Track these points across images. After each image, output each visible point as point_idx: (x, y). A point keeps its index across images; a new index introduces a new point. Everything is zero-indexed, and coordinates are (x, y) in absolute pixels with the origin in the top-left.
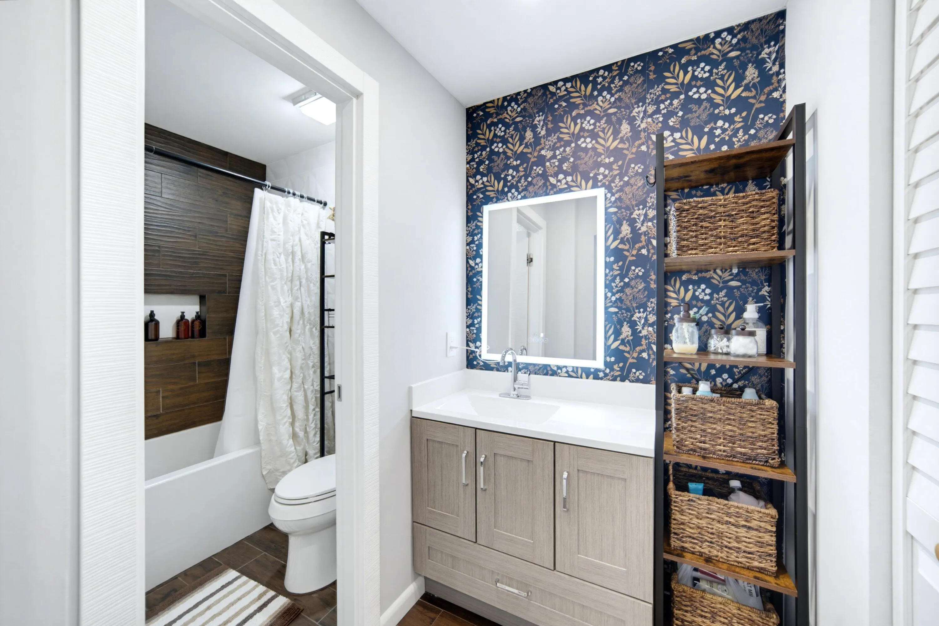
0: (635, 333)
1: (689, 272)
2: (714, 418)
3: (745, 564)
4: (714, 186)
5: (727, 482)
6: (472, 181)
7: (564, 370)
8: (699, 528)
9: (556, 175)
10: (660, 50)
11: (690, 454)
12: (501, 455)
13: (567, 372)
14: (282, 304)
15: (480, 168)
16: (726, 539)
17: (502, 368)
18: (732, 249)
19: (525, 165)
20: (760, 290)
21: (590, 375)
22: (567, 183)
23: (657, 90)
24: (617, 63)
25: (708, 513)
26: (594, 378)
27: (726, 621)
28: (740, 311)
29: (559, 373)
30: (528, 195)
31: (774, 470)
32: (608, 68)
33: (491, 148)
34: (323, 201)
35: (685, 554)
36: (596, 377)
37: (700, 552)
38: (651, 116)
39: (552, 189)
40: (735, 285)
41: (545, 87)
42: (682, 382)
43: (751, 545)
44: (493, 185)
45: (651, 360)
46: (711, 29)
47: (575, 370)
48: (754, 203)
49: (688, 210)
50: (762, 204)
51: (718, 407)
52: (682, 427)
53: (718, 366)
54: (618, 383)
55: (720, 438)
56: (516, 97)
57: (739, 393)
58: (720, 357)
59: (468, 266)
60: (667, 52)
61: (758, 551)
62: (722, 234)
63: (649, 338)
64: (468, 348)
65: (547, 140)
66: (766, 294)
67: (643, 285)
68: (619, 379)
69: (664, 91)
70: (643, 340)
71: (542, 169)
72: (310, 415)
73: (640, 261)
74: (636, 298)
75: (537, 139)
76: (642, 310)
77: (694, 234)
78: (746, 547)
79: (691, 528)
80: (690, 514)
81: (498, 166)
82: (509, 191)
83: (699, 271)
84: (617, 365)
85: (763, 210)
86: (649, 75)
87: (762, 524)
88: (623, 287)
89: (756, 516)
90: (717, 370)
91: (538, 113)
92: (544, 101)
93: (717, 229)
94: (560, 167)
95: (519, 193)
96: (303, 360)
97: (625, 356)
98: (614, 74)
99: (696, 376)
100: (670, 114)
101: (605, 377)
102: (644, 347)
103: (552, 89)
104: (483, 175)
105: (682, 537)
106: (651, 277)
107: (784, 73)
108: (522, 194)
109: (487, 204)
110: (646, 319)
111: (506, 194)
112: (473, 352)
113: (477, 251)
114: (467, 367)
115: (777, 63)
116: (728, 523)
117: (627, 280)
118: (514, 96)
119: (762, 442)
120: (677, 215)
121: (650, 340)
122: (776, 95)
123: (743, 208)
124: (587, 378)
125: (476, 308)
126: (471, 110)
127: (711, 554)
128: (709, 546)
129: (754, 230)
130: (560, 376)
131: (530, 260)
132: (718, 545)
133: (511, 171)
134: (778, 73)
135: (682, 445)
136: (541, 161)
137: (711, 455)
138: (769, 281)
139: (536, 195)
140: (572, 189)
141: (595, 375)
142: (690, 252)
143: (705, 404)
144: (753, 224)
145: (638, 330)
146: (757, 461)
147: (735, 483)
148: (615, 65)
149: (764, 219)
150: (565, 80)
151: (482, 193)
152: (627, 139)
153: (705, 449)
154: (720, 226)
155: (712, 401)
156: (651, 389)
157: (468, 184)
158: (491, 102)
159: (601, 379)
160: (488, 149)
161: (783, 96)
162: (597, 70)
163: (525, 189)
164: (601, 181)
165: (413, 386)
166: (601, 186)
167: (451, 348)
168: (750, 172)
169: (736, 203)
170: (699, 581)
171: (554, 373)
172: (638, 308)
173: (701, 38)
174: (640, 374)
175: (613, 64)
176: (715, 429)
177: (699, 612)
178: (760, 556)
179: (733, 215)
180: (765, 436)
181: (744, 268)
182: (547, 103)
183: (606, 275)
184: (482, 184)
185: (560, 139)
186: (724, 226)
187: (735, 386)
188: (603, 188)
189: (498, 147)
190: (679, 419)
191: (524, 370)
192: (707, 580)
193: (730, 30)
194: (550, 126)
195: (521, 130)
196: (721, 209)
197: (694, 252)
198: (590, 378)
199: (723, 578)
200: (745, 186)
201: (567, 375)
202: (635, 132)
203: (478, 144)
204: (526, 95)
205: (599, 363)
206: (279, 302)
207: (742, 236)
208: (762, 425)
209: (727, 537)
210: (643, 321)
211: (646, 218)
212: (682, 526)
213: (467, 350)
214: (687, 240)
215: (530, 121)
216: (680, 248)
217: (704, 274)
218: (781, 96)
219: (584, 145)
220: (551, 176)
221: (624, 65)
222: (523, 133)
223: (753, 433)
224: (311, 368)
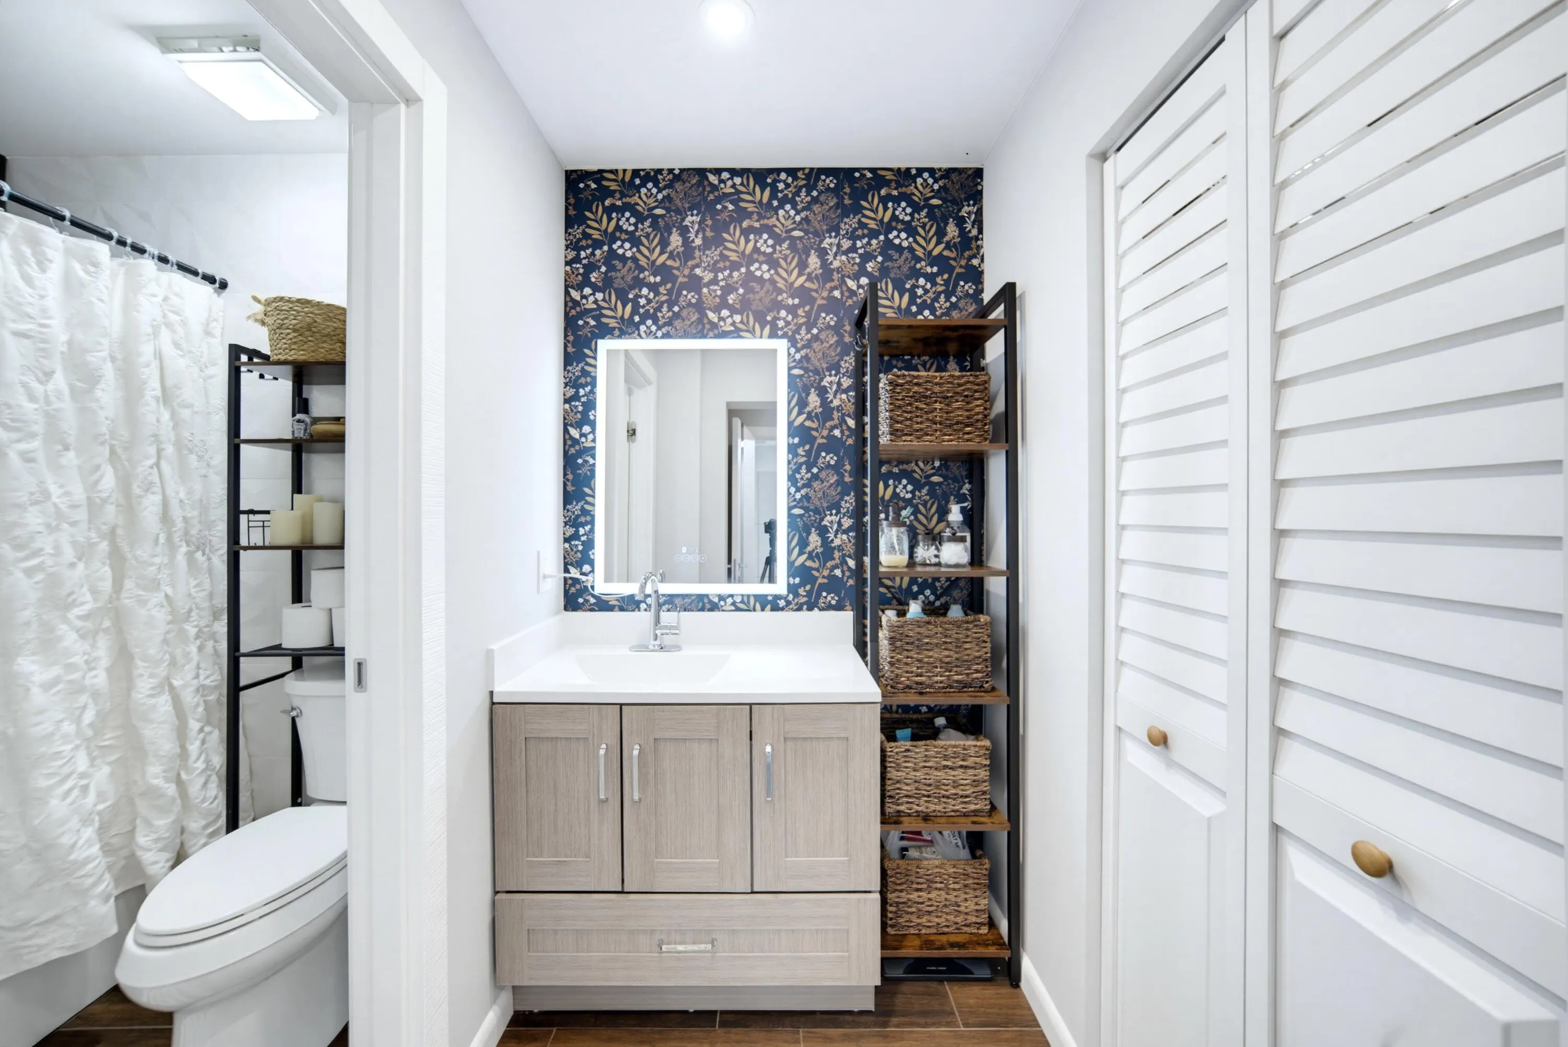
0: (826, 542)
1: (889, 462)
2: (931, 644)
3: (961, 812)
4: (916, 358)
5: (931, 721)
6: (575, 295)
7: (730, 600)
8: (916, 782)
9: (717, 310)
10: (857, 170)
11: (905, 692)
12: (666, 740)
13: (734, 604)
14: (54, 499)
15: (591, 276)
16: (944, 787)
17: (629, 604)
18: (947, 437)
19: (669, 286)
20: (961, 488)
21: (766, 606)
22: (733, 324)
23: (851, 222)
24: (803, 169)
25: (925, 761)
26: (772, 610)
27: (942, 885)
28: (943, 513)
29: (722, 606)
30: (672, 332)
31: (989, 694)
32: (792, 172)
33: (610, 248)
34: (217, 278)
35: (902, 819)
36: (776, 608)
37: (917, 812)
38: (846, 253)
39: (711, 330)
40: (936, 481)
41: (702, 172)
42: (883, 603)
43: (967, 787)
44: (613, 307)
45: (845, 578)
46: (914, 163)
47: (746, 600)
48: (969, 386)
49: (902, 385)
50: (976, 387)
51: (935, 630)
52: (898, 660)
53: (920, 580)
54: (804, 614)
55: (936, 667)
56: (656, 175)
57: (942, 611)
58: (928, 569)
59: (567, 437)
60: (865, 175)
61: (974, 792)
62: (938, 418)
63: (843, 550)
64: (567, 575)
65: (704, 254)
66: (967, 492)
67: (835, 478)
68: (805, 607)
69: (862, 225)
70: (836, 552)
71: (696, 297)
72: (192, 744)
73: (832, 445)
74: (827, 496)
75: (688, 251)
76: (834, 512)
77: (909, 416)
78: (963, 790)
79: (907, 785)
80: (906, 767)
81: (623, 278)
82: (642, 322)
83: (900, 462)
84: (802, 588)
85: (977, 395)
86: (843, 198)
87: (978, 760)
88: (809, 480)
89: (972, 752)
90: (919, 585)
91: (691, 209)
92: (699, 195)
93: (932, 412)
94: (723, 298)
95: (659, 328)
96: (169, 623)
97: (812, 574)
98: (800, 184)
99: (897, 596)
100: (867, 257)
101: (787, 606)
102: (837, 561)
103: (713, 179)
104: (595, 289)
105: (898, 799)
106: (845, 467)
107: (982, 239)
108: (664, 330)
109: (603, 338)
110: (840, 524)
111: (637, 326)
112: (576, 581)
113: (585, 413)
114: (566, 609)
115: (976, 226)
116: (946, 767)
117: (815, 470)
118: (652, 174)
119: (977, 664)
120: (890, 390)
121: (844, 552)
122: (975, 262)
123: (959, 389)
124: (763, 610)
125: (583, 509)
126: (574, 176)
127: (929, 810)
128: (926, 801)
129: (968, 418)
130: (723, 611)
131: (632, 433)
132: (935, 797)
133: (645, 291)
134: (977, 239)
135: (897, 683)
136: (695, 284)
137: (928, 690)
138: (970, 477)
139: (686, 335)
140: (742, 334)
141: (772, 604)
142: (904, 438)
143: (921, 627)
144: (968, 411)
145: (830, 539)
146: (971, 687)
147: (940, 721)
148: (801, 172)
149: (978, 406)
150: (734, 172)
151: (594, 318)
152: (817, 277)
153: (921, 683)
154: (936, 409)
155: (929, 623)
156: (847, 617)
157: (568, 299)
158: (611, 172)
159: (782, 609)
160: (606, 248)
161: (982, 265)
162: (778, 171)
163: (669, 323)
164: (782, 329)
165: (494, 647)
166: (782, 337)
167: (545, 577)
168: (952, 347)
169: (952, 383)
170: (907, 851)
171: (714, 607)
172: (830, 508)
173: (903, 170)
174: (832, 599)
175: (799, 169)
176: (931, 657)
177: (915, 886)
178: (975, 797)
179: (948, 397)
180: (979, 657)
181: (946, 462)
182: (705, 199)
183: (789, 462)
184: (593, 302)
185: (724, 257)
186: (940, 409)
187: (938, 603)
188: (786, 340)
189: (625, 249)
190: (893, 651)
191: (667, 606)
192: (915, 847)
193: (931, 171)
194: (709, 234)
195: (662, 229)
196: (937, 389)
197: (909, 438)
198: (766, 609)
199: (929, 839)
200: (947, 362)
201: (733, 608)
202: (827, 272)
203: (586, 236)
204: (671, 176)
205: (780, 587)
206: (47, 495)
207: (957, 423)
208: (977, 645)
209: (944, 785)
210: (835, 527)
211: (840, 390)
212: (898, 786)
213: (565, 579)
214: (901, 422)
215: (678, 219)
216: (893, 432)
217: (905, 467)
218: (980, 265)
219: (758, 273)
220: (710, 309)
221: (813, 175)
222: (666, 234)
223: (968, 655)
224: (192, 639)
